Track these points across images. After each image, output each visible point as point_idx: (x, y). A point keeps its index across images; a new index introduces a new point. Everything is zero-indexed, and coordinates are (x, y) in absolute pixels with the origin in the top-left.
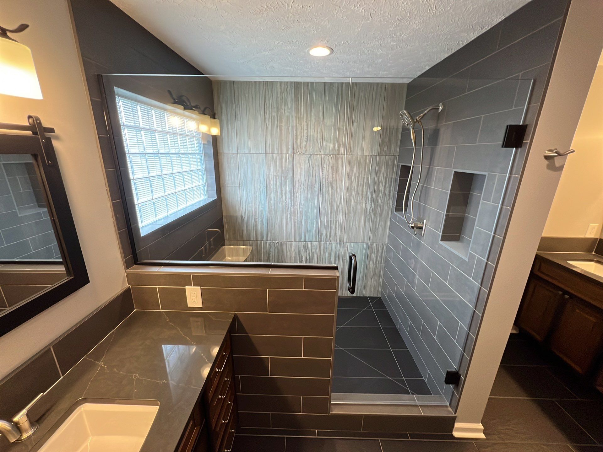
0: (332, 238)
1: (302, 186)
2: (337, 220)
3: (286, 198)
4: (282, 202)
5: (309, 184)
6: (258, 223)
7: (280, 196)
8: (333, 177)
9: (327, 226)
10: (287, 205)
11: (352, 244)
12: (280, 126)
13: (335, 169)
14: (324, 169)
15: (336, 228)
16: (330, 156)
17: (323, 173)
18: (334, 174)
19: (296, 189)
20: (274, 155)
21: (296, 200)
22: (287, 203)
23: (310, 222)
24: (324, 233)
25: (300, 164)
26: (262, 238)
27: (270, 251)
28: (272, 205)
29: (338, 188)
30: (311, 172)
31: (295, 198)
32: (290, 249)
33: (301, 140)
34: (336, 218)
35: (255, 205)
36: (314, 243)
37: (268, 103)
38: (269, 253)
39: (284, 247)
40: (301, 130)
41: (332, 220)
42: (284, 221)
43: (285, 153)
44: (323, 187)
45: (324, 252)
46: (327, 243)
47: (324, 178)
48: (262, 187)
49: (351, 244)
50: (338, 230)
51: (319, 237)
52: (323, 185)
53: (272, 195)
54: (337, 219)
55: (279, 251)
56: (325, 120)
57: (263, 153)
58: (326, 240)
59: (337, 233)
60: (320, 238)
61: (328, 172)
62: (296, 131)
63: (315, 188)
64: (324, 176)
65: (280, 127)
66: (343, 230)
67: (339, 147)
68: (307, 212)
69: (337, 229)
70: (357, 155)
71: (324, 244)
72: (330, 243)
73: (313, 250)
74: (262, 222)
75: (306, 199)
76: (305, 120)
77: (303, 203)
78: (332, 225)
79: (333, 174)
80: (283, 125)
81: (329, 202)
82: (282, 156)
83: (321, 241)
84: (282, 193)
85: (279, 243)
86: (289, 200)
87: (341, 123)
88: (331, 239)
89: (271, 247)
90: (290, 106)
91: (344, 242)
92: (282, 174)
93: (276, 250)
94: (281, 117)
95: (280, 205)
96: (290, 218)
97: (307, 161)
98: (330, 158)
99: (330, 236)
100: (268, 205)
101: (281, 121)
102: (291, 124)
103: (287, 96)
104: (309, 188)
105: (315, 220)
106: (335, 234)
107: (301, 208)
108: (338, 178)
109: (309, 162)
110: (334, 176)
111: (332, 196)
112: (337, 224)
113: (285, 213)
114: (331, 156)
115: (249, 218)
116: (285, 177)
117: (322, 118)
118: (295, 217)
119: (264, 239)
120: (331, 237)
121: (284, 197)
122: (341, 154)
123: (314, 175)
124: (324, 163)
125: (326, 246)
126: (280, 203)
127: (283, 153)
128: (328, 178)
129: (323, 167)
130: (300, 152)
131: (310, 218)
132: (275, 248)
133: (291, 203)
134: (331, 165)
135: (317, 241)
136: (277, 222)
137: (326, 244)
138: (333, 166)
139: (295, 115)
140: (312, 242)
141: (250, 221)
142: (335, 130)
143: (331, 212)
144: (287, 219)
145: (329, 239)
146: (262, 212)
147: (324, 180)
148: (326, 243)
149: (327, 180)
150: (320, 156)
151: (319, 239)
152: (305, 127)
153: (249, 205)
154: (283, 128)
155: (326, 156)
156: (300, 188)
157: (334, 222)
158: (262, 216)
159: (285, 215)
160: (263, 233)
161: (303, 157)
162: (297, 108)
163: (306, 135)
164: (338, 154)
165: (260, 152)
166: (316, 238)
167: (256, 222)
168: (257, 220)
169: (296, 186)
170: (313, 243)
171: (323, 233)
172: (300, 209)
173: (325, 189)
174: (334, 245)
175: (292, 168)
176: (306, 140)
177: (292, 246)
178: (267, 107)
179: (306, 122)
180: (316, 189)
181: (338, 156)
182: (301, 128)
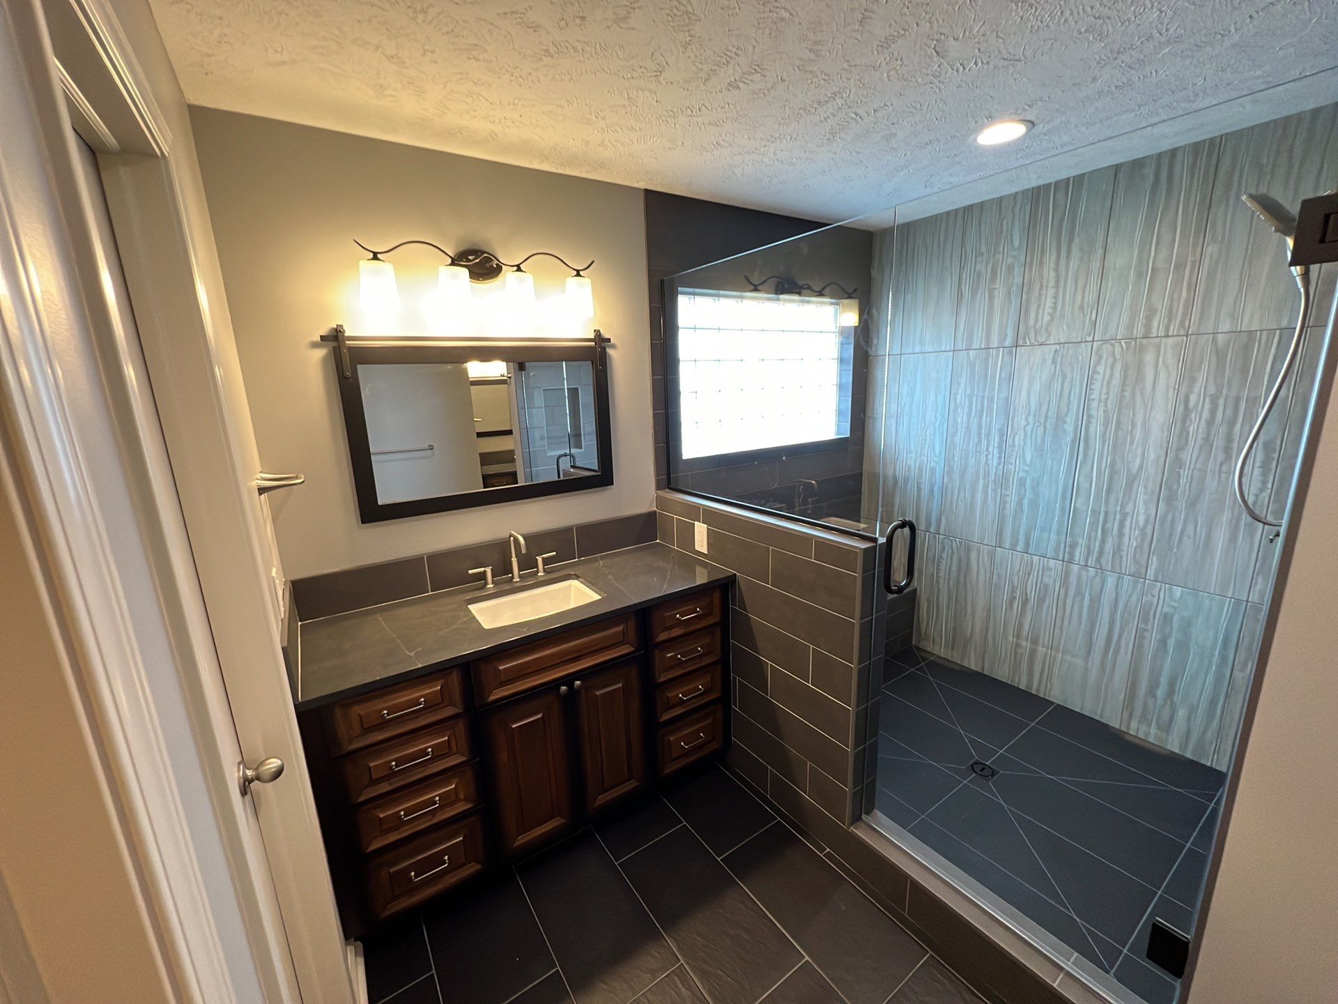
0: (1108, 561)
1: (1031, 419)
2: (1127, 514)
3: (988, 446)
4: (978, 454)
5: (1049, 414)
6: (922, 493)
7: (976, 440)
8: (1122, 397)
9: (1094, 523)
10: (990, 462)
11: (1178, 592)
12: (989, 290)
13: (1133, 376)
14: (1096, 376)
15: (1121, 534)
16: (1117, 345)
17: (1093, 387)
18: (1129, 389)
19: (1015, 424)
20: (971, 351)
21: (1013, 451)
22: (990, 457)
23: (1043, 508)
24: (1082, 542)
25: (1031, 369)
26: (928, 525)
27: (941, 557)
28: (956, 459)
29: (1139, 427)
30: (1057, 386)
31: (1009, 444)
32: (987, 563)
33: (1037, 313)
34: (1123, 507)
35: (921, 456)
36: (1052, 563)
37: (969, 249)
38: (939, 561)
39: (973, 555)
40: (1041, 289)
41: (1112, 509)
42: (979, 496)
43: (995, 346)
44: (1089, 422)
45: (1079, 593)
46: (1091, 569)
47: (1093, 400)
48: (939, 419)
49: (1170, 590)
50: (1131, 541)
51: (1067, 549)
52: (1090, 416)
53: (959, 438)
54: (1129, 509)
55: (960, 561)
56: (1109, 258)
57: (948, 349)
58: (1087, 562)
59: (1125, 548)
60: (1069, 553)
61: (1109, 383)
62: (1028, 293)
63: (1065, 426)
64: (1095, 395)
65: (991, 292)
66: (1146, 544)
67: (1149, 319)
68: (1036, 484)
69: (1126, 539)
70: (1214, 333)
71: (1080, 569)
72: (1099, 571)
73: (1046, 580)
74: (932, 491)
75: (1039, 451)
76: (1053, 265)
77: (1028, 460)
78: (1109, 525)
79: (1123, 391)
80: (997, 286)
81: (1107, 461)
82: (988, 355)
83: (1070, 561)
84: (979, 434)
85: (963, 543)
86: (996, 451)
87: (1163, 254)
88: (1103, 561)
89: (944, 548)
90: (1016, 243)
91: (1145, 579)
92: (984, 391)
93: (955, 557)
94: (994, 271)
95: (972, 461)
96: (994, 490)
97: (1049, 361)
98: (1118, 349)
99: (1101, 553)
100: (948, 457)
101: (993, 279)
102: (1018, 280)
103: (1013, 223)
104: (1048, 425)
105: (1058, 505)
106: (1118, 550)
107: (1023, 470)
108: (1138, 397)
109: (1054, 361)
110: (1127, 394)
111: (1114, 447)
112: (1128, 523)
113: (984, 479)
114: (1121, 342)
115: (906, 480)
116: (991, 400)
117: (1100, 252)
118: (1005, 489)
119: (932, 530)
120: (1105, 556)
121: (984, 443)
122: (1155, 335)
123: (1066, 392)
124: (1098, 362)
125: (1084, 578)
126: (974, 455)
127: (992, 346)
128: (1107, 399)
129: (1095, 372)
130: (1033, 341)
131: (1046, 497)
132: (953, 553)
133: (1000, 458)
134: (1119, 366)
135: (1061, 558)
136: (962, 494)
137: (1084, 573)
138: (1126, 369)
139: (1028, 259)
140: (1046, 559)
141: (909, 486)
142: (1140, 275)
143: (1109, 491)
144: (985, 493)
145: (1098, 560)
146: (933, 471)
147: (1094, 404)
148: (1087, 570)
149: (1103, 404)
150: (1086, 346)
151: (1067, 555)
152: (1052, 283)
153: (909, 455)
154: (996, 293)
155: (1105, 345)
156: (1023, 423)
157: (1118, 517)
158: (933, 480)
159: (981, 482)
160: (931, 516)
161: (1039, 351)
162: (1034, 243)
163: (1053, 300)
164: (1145, 337)
165: (943, 349)
166: (1057, 550)
167: (919, 489)
168: (923, 486)
169: (1016, 420)
170: (1048, 562)
171: (1080, 541)
172: (1021, 474)
173: (1096, 428)
174: (1111, 581)
175: (1010, 378)
176: (1050, 311)
177: (992, 556)
178: (966, 257)
179: (1056, 270)
180: (1069, 427)
181: (1145, 341)
182: (1041, 286)
